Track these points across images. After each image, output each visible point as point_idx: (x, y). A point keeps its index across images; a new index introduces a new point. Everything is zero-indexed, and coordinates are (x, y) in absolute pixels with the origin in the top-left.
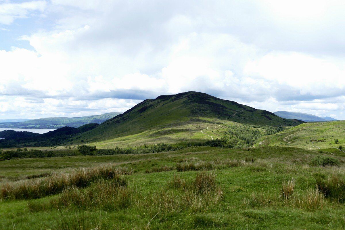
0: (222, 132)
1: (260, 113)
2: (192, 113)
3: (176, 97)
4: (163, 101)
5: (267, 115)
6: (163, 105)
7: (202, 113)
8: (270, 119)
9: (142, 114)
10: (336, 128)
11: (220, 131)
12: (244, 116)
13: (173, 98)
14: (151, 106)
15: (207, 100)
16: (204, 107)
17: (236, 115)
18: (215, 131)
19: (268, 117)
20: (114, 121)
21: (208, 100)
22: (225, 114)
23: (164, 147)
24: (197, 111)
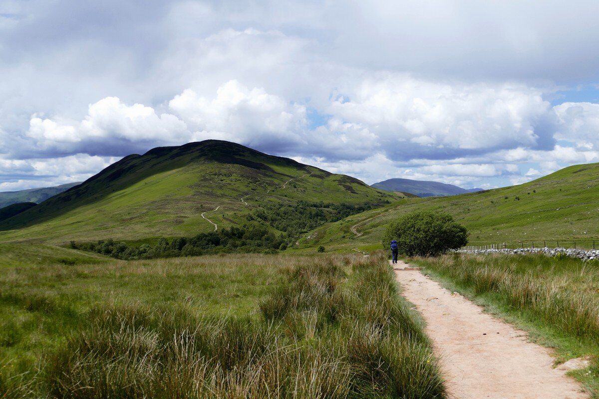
0: (244, 216)
1: (336, 180)
2: (202, 180)
3: (180, 151)
4: (155, 157)
5: (348, 184)
6: (153, 166)
7: (222, 180)
8: (353, 192)
9: (111, 184)
10: (451, 206)
11: (239, 214)
12: (305, 186)
13: (175, 152)
14: (132, 167)
15: (237, 157)
16: (229, 168)
17: (290, 184)
18: (230, 214)
19: (349, 188)
20: (60, 198)
21: (240, 155)
22: (267, 183)
23: (110, 247)
24: (213, 176)
